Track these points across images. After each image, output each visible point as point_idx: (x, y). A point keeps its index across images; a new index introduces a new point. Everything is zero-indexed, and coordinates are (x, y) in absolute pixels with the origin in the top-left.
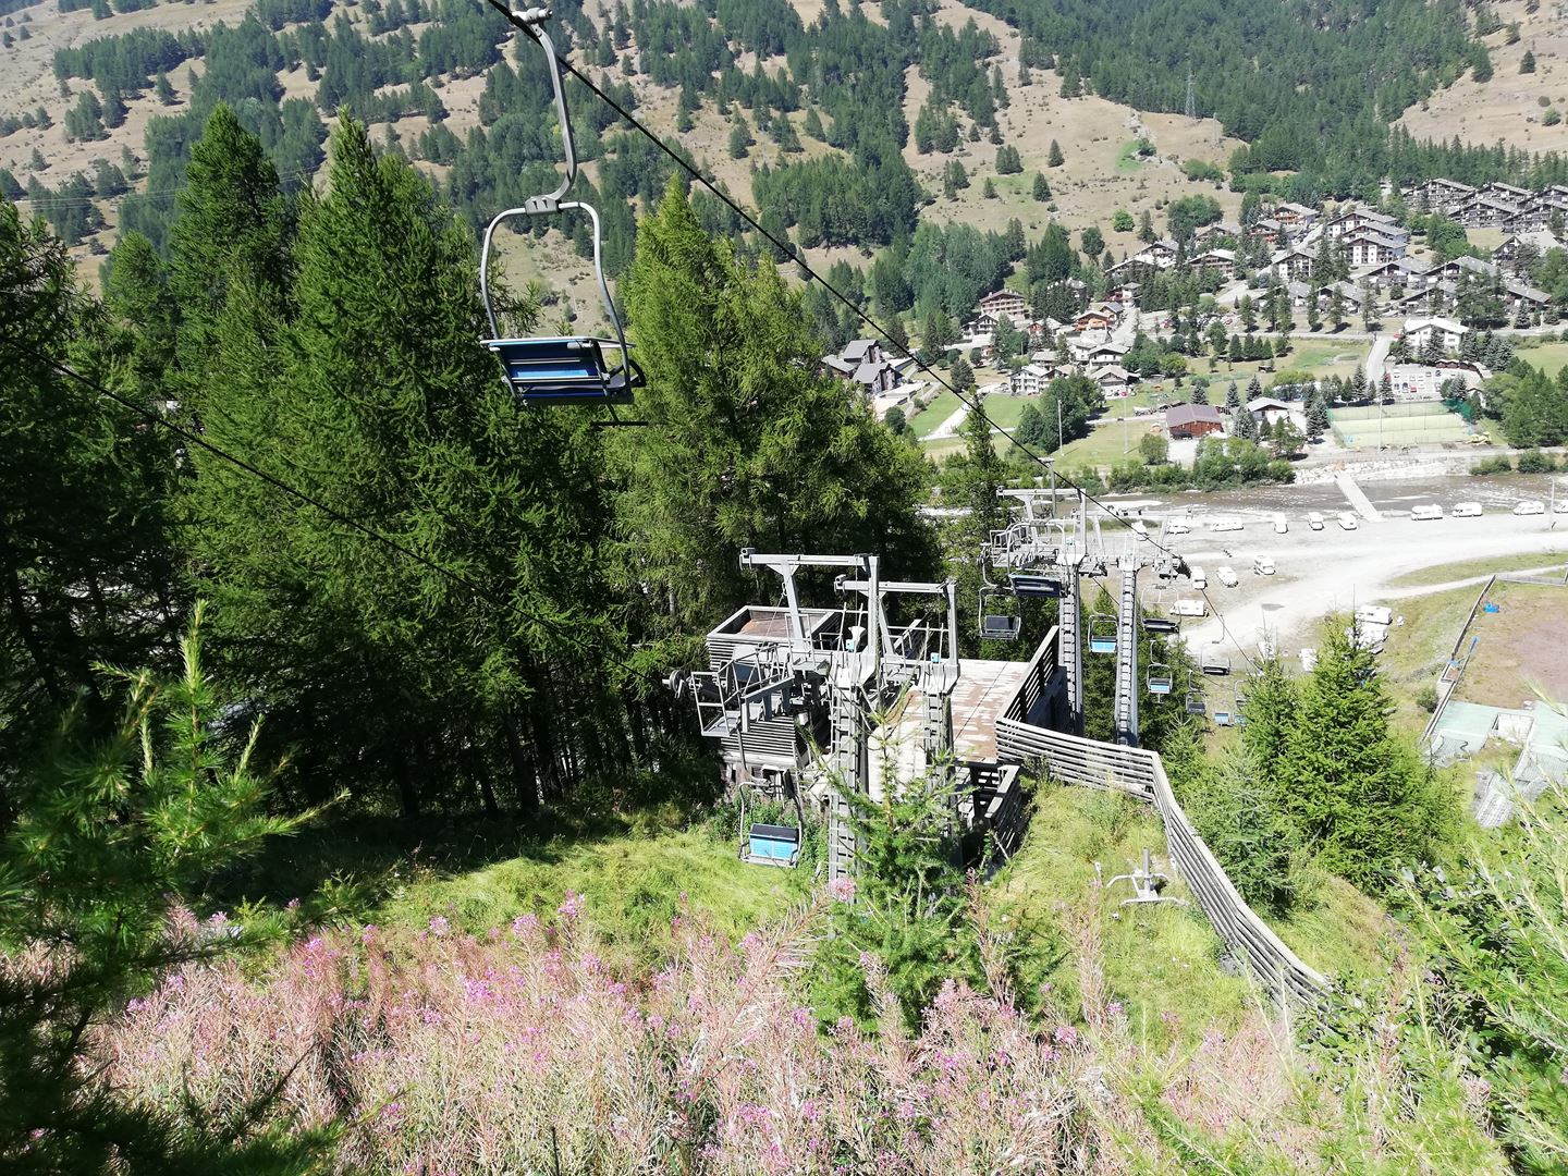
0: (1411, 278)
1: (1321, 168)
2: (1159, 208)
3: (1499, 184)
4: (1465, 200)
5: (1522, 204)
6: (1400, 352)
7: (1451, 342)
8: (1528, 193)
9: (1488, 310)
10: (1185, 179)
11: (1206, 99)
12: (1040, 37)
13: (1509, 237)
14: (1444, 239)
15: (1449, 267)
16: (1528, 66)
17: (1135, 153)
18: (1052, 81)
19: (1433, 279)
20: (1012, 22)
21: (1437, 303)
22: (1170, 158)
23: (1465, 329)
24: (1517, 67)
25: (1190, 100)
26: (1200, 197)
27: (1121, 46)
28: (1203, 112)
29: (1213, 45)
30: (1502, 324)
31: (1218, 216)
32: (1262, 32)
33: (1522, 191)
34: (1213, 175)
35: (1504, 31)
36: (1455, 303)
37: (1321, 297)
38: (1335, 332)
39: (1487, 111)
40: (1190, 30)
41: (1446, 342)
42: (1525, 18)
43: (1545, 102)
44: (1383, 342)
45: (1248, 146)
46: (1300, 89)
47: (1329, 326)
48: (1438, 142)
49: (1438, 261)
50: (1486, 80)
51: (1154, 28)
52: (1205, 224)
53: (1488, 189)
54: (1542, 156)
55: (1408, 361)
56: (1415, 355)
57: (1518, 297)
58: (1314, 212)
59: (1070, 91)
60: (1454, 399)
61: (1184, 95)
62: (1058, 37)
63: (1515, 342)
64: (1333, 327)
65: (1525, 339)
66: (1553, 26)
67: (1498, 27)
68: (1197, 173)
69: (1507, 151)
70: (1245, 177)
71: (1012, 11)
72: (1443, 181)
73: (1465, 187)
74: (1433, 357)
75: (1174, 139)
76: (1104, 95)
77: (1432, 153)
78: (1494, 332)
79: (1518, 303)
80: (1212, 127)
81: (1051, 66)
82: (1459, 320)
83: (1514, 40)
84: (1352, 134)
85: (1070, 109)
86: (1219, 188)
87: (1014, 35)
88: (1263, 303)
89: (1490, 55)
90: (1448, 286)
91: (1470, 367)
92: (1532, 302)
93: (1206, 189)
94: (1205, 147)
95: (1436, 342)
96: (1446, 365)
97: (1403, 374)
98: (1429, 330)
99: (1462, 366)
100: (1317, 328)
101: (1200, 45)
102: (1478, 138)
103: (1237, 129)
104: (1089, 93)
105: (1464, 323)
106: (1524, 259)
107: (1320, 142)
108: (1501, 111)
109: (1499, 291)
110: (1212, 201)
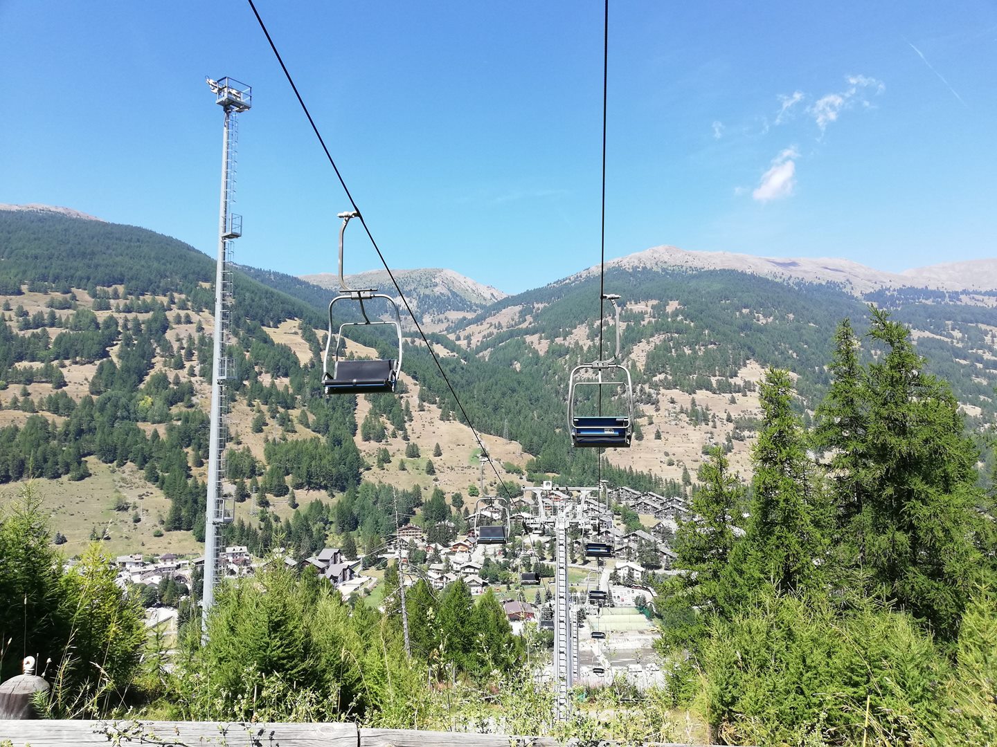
0: (616, 539)
1: (569, 473)
2: (492, 486)
3: (651, 493)
4: (637, 499)
5: (662, 504)
6: (614, 577)
7: (637, 576)
8: (664, 498)
9: (652, 560)
10: (504, 472)
11: (513, 431)
12: (429, 388)
13: (658, 521)
14: (630, 519)
15: (634, 535)
16: (658, 436)
17: (479, 455)
18: (435, 411)
19: (626, 540)
20: (414, 377)
21: (629, 554)
22: (496, 460)
23: (643, 569)
24: (653, 436)
25: (505, 431)
26: (512, 482)
27: (470, 398)
28: (512, 438)
29: (515, 403)
30: (659, 567)
31: (521, 494)
32: (537, 400)
33: (661, 497)
34: (518, 471)
35: (646, 418)
36: (637, 554)
37: (575, 545)
38: (583, 564)
39: (642, 455)
40: (504, 394)
41: (635, 575)
42: (655, 414)
43: (667, 454)
44: (607, 572)
45: (535, 459)
46: (557, 431)
47: (580, 561)
48: (622, 468)
49: (628, 531)
50: (641, 440)
51: (486, 391)
52: (515, 497)
53: (646, 495)
54: (668, 481)
55: (619, 584)
56: (621, 581)
57: (665, 554)
58: (568, 497)
59: (444, 418)
60: (641, 606)
61: (503, 428)
62: (439, 389)
63: (665, 577)
64: (582, 562)
65: (670, 576)
66: (667, 420)
67: (644, 416)
68: (511, 470)
69: (653, 476)
70: (534, 474)
71: (415, 373)
72: (626, 488)
73: (636, 492)
74: (629, 583)
75: (498, 450)
76: (462, 422)
77: (621, 474)
78: (656, 571)
79: (665, 557)
80: (516, 446)
81: (434, 403)
82: (639, 563)
83: (651, 423)
84: (583, 458)
85: (444, 427)
86: (521, 478)
87: (415, 385)
88: (548, 545)
89: (641, 428)
90: (634, 545)
91: (647, 589)
92: (671, 557)
93: (514, 478)
94: (513, 456)
95: (630, 575)
96: (636, 587)
97: (618, 591)
98: (627, 568)
99: (643, 588)
100: (574, 562)
101: (508, 402)
102: (640, 468)
103: (529, 449)
104: (454, 420)
105: (643, 566)
106: (665, 533)
107: (568, 459)
108: (649, 456)
109: (656, 550)
110: (518, 485)
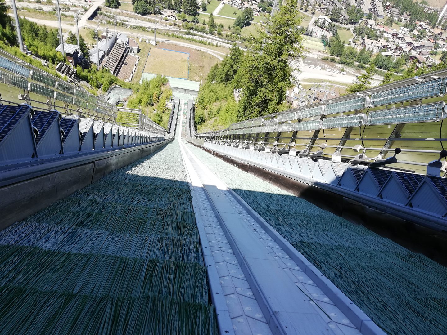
0: (324, 1)
6: (317, 22)
7: (327, 23)
9: (336, 17)
15: (332, 2)
19: (328, 4)
21: (327, 12)
36: (331, 12)
37: (304, 1)
44: (314, 18)
47: (304, 10)
55: (318, 26)
57: (343, 16)
60: (323, 39)
63: (339, 27)
65: (341, 27)
74: (322, 27)
78: (336, 23)
82: (330, 18)
90: (331, 8)
92: (345, 18)
95: (324, 23)
96: (324, 29)
98: (324, 19)
99: (327, 30)
100: (301, 9)
106: (347, 5)
109: (340, 13)
